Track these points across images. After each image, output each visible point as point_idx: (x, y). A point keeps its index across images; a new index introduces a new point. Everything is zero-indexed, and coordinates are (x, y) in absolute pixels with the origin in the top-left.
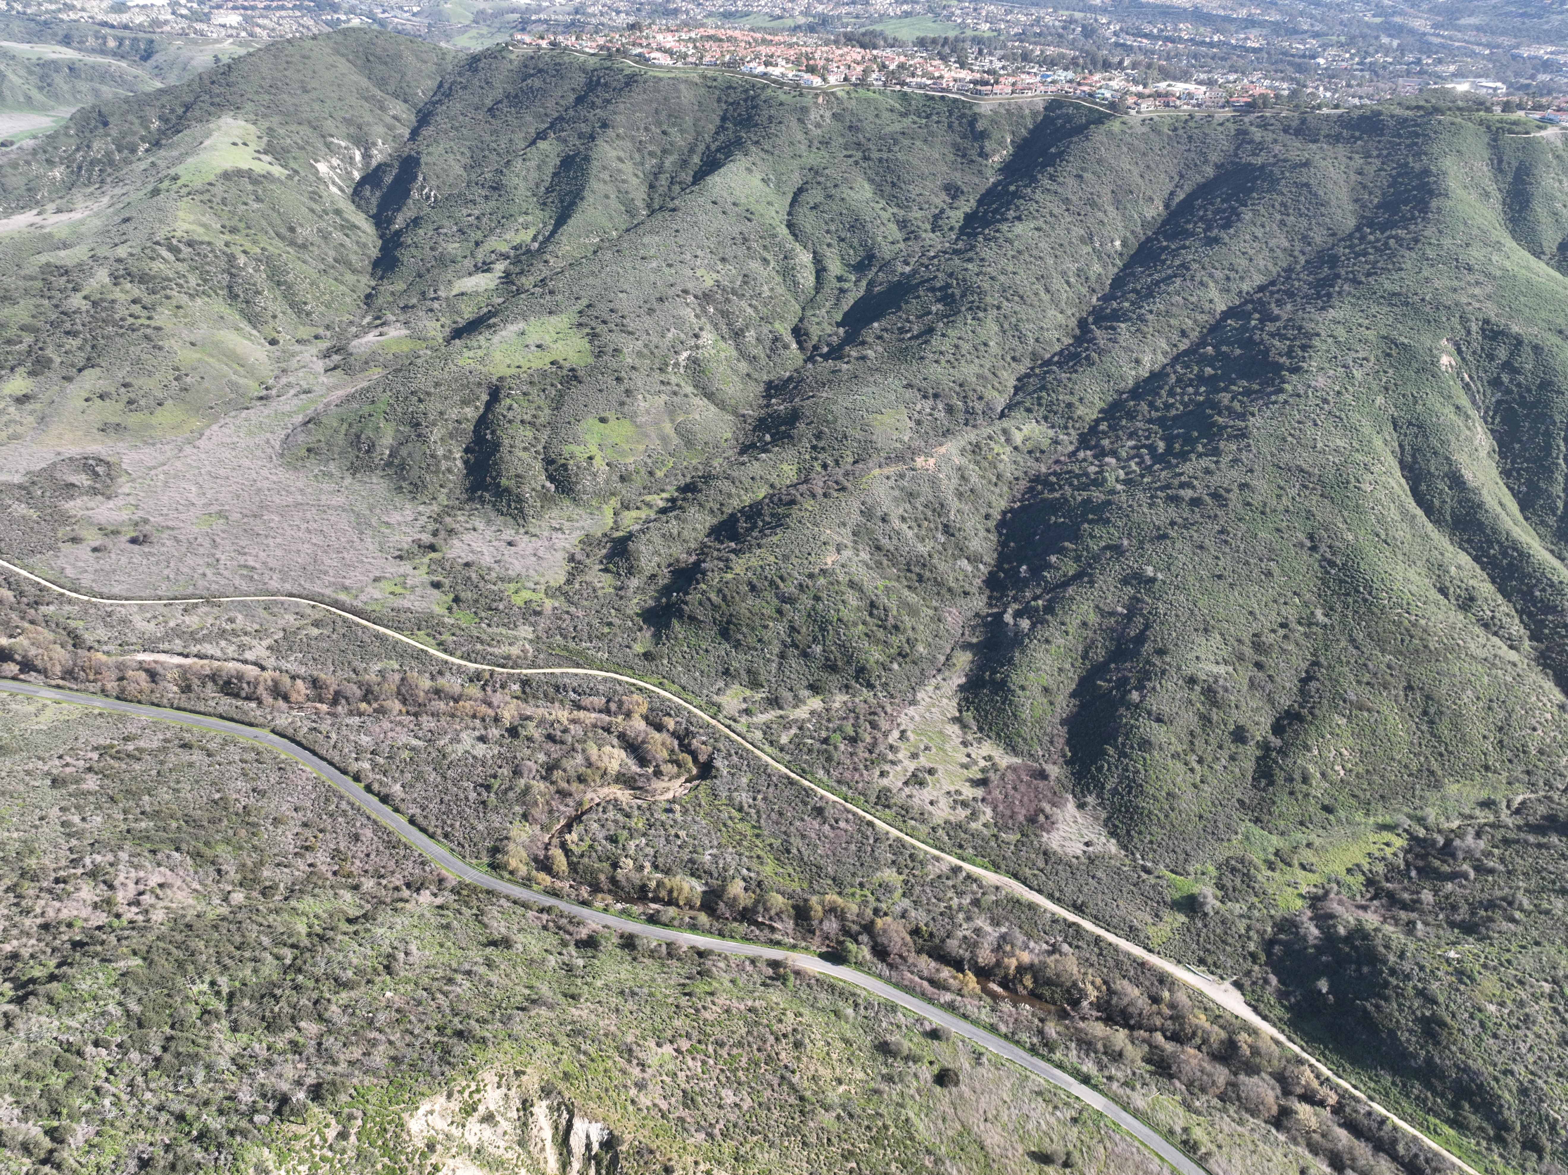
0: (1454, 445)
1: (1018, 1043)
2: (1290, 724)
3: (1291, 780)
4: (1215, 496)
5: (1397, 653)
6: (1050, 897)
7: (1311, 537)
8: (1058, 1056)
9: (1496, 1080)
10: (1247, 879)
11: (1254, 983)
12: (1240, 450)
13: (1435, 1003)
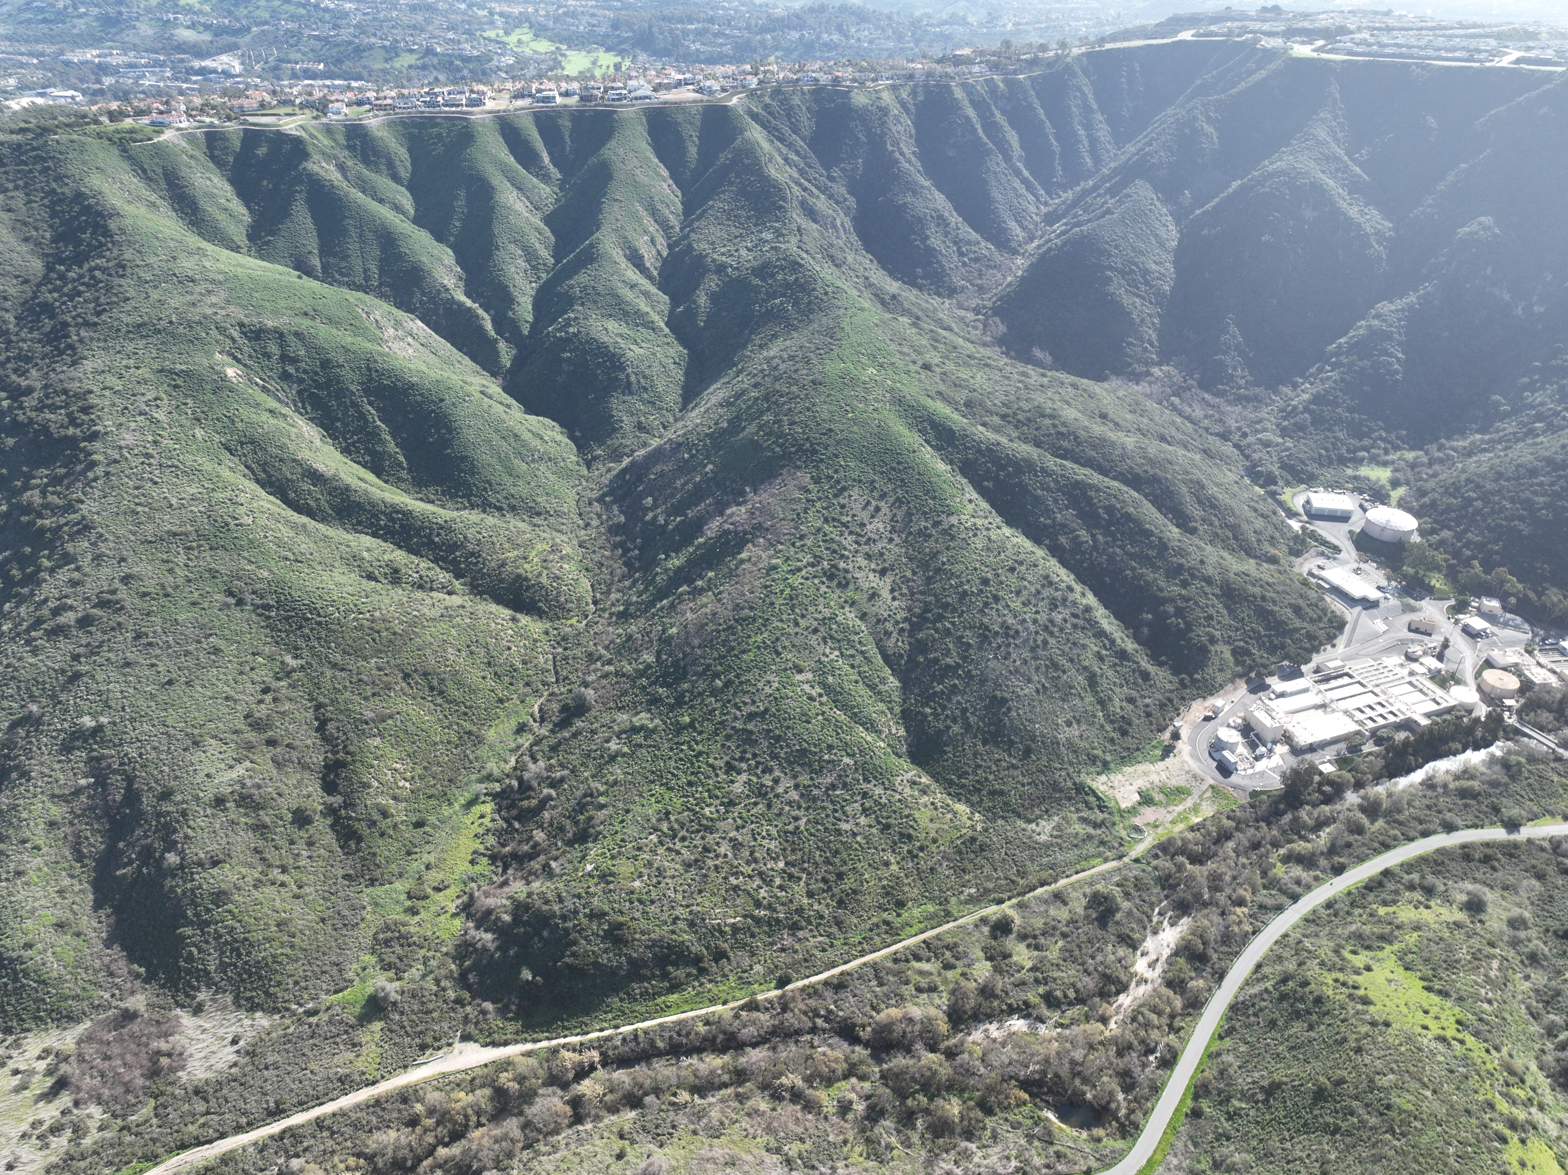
0: (292, 447)
2: (337, 775)
3: (373, 823)
4: (102, 604)
5: (377, 653)
7: (230, 593)
10: (404, 939)
11: (476, 1024)
12: (94, 544)
13: (605, 914)
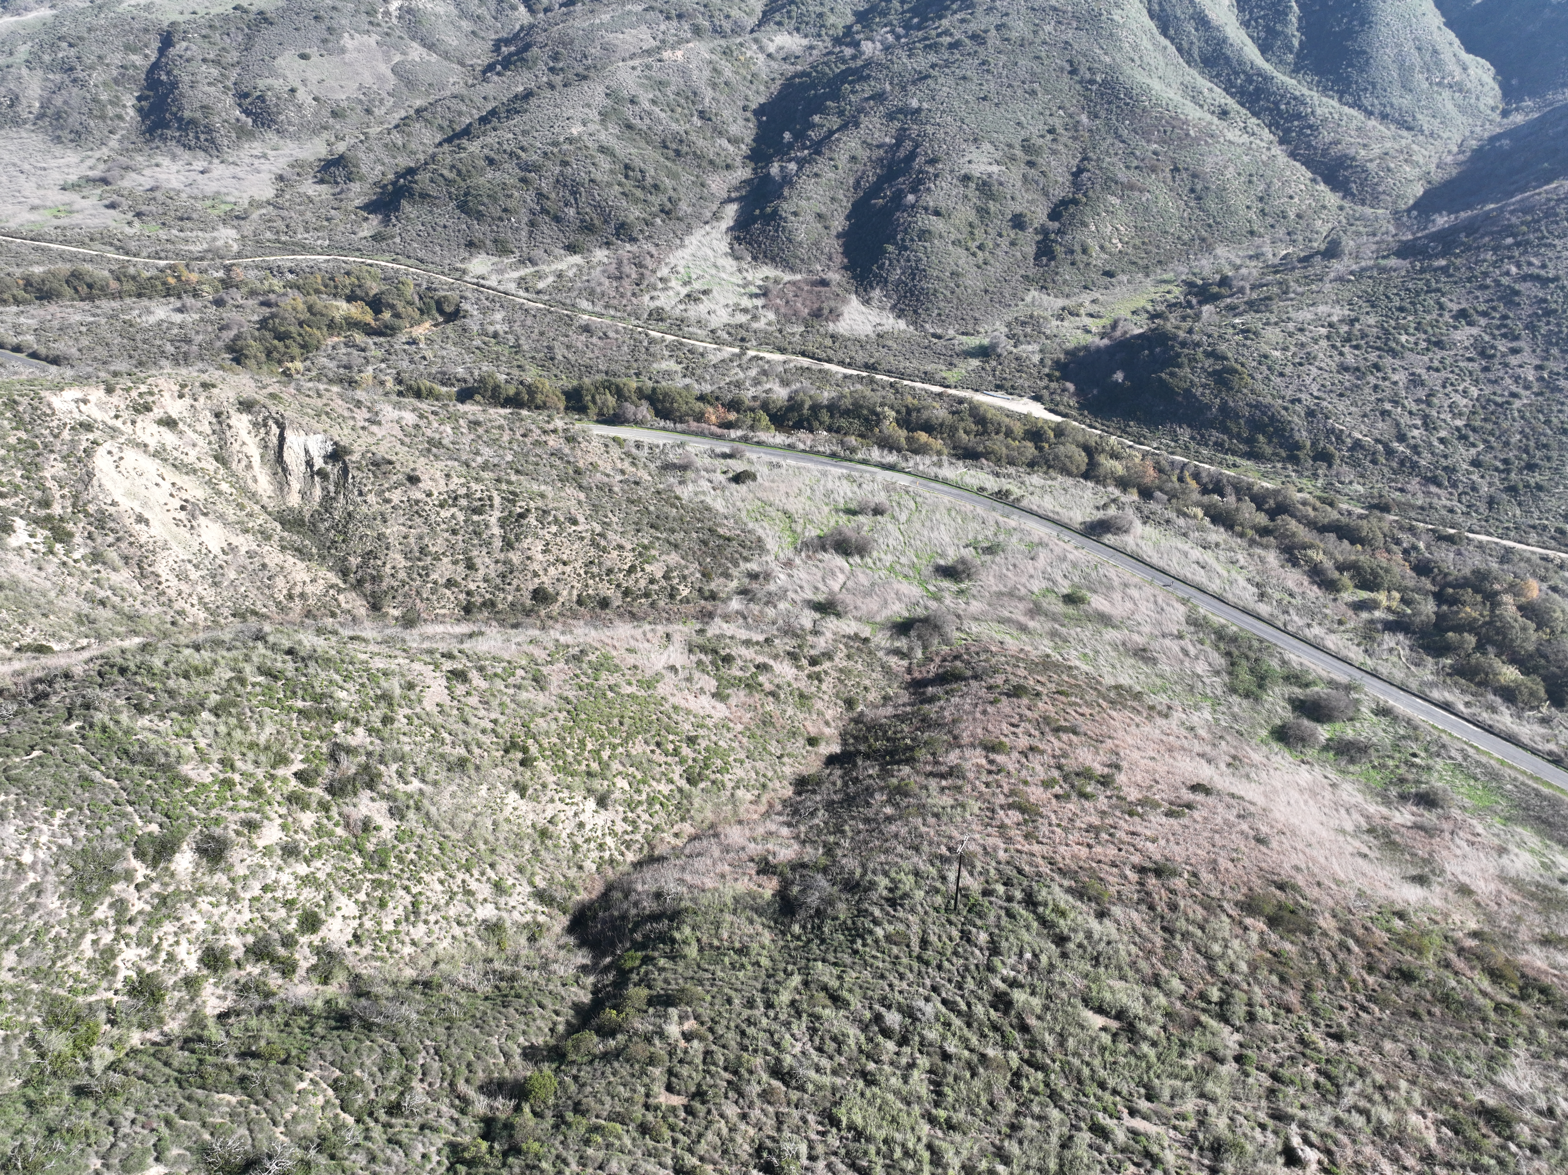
1: (818, 453)
2: (1066, 209)
3: (1072, 252)
4: (973, 37)
5: (1162, 142)
6: (841, 363)
7: (1070, 62)
8: (860, 456)
9: (1286, 409)
10: (1038, 328)
11: (1052, 394)
13: (1226, 358)
